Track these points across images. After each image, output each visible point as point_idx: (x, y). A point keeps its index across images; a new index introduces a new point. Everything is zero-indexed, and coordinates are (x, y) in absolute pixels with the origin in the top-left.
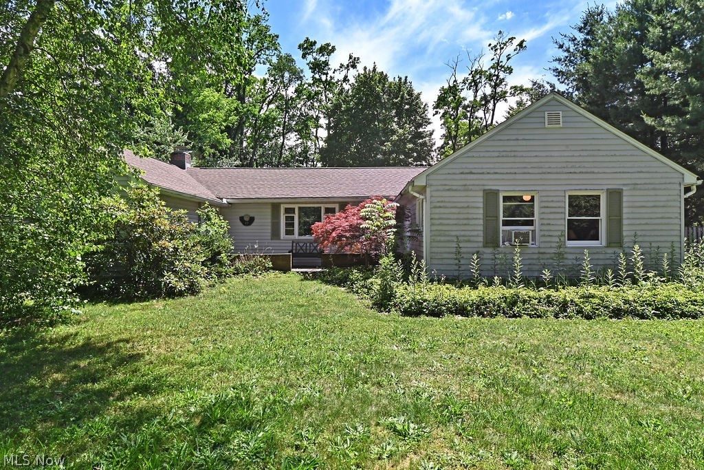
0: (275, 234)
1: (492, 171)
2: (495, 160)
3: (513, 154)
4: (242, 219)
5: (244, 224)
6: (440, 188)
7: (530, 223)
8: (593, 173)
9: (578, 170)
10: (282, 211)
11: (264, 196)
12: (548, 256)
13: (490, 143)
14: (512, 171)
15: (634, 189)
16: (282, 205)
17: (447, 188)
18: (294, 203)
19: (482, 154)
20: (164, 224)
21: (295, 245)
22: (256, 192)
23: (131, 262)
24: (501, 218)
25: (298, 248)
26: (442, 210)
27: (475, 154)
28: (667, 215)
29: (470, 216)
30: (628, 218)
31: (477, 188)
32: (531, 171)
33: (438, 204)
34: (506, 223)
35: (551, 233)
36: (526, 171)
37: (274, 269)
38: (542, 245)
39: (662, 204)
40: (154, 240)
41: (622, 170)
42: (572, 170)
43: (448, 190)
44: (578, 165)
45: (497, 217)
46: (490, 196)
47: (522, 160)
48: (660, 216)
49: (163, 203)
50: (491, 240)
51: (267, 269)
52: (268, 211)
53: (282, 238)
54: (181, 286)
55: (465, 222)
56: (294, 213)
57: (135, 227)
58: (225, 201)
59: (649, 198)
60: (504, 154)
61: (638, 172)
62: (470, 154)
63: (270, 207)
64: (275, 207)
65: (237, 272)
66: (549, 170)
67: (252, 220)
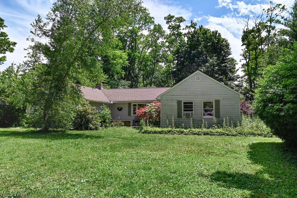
0: (129, 114)
1: (180, 95)
2: (181, 91)
3: (186, 89)
4: (118, 108)
5: (119, 110)
6: (165, 100)
7: (192, 110)
8: (211, 95)
9: (206, 94)
10: (132, 105)
11: (125, 100)
12: (197, 121)
13: (179, 86)
14: (186, 95)
15: (223, 100)
16: (132, 104)
17: (167, 100)
18: (136, 103)
19: (177, 90)
20: (89, 111)
21: (136, 118)
22: (123, 99)
23: (82, 121)
24: (183, 109)
25: (137, 119)
26: (165, 107)
27: (175, 90)
28: (234, 108)
29: (174, 108)
30: (222, 109)
31: (175, 100)
32: (191, 95)
33: (164, 105)
34: (184, 110)
35: (198, 114)
36: (190, 94)
37: (125, 125)
38: (195, 117)
39: (232, 104)
40: (87, 115)
41: (219, 94)
42: (204, 94)
43: (167, 101)
44: (206, 93)
45: (181, 109)
46: (179, 102)
47: (189, 91)
48: (232, 108)
49: (90, 105)
50: (179, 116)
51: (122, 126)
52: (127, 106)
53: (132, 115)
54: (93, 127)
55: (172, 110)
56: (136, 106)
57: (82, 112)
58: (112, 102)
59: (229, 103)
60: (183, 90)
61: (225, 94)
62: (174, 90)
63: (128, 104)
64: (130, 104)
65: (112, 126)
66: (197, 94)
67: (122, 109)
